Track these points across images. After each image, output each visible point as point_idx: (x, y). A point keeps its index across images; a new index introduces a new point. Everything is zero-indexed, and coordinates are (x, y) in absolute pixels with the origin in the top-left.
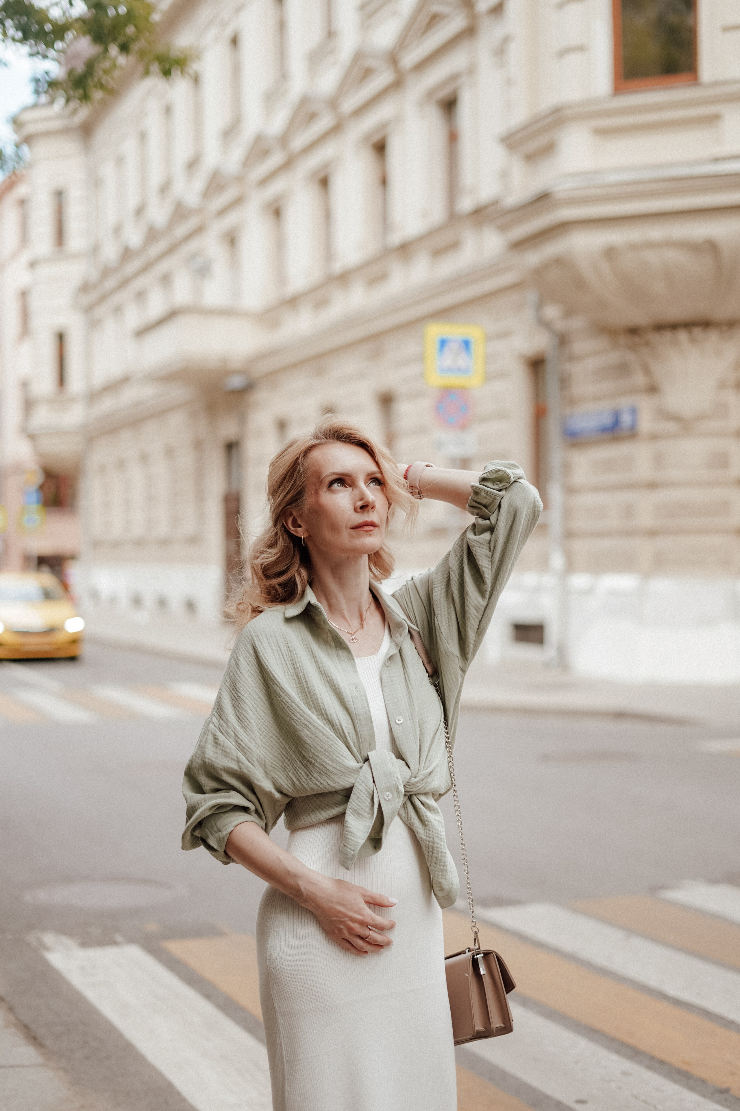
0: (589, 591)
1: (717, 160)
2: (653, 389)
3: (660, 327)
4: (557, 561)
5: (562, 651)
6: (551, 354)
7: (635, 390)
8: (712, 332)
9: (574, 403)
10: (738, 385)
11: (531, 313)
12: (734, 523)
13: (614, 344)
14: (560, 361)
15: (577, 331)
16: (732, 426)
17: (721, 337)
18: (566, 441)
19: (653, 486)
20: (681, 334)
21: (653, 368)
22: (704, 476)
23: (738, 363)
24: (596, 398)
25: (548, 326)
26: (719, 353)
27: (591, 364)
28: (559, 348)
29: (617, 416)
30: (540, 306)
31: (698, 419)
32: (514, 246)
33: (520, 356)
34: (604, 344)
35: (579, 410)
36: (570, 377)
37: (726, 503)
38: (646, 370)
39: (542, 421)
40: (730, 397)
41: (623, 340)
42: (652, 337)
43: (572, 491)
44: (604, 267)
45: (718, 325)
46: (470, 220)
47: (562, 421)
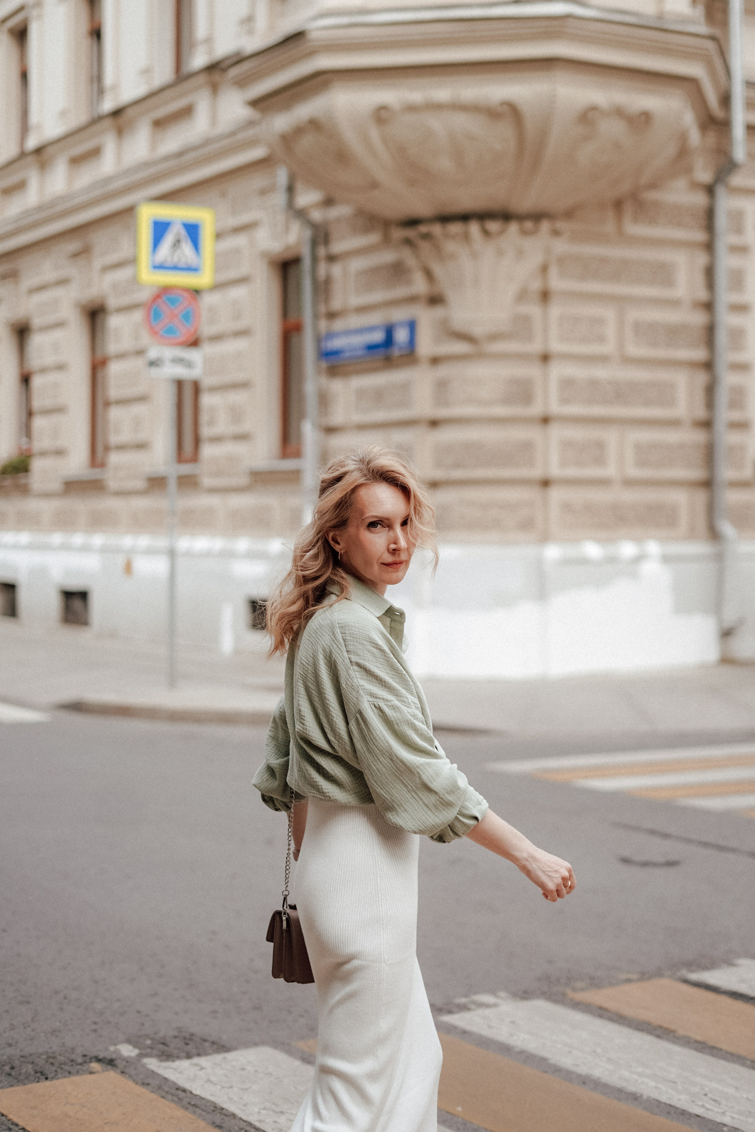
2: (435, 300)
3: (445, 219)
6: (306, 252)
7: (413, 299)
8: (513, 228)
9: (332, 316)
10: (545, 296)
11: (280, 198)
12: (537, 472)
13: (387, 240)
14: (315, 259)
15: (338, 220)
16: (536, 347)
17: (524, 233)
18: (324, 365)
19: (434, 423)
20: (474, 228)
21: (437, 269)
22: (500, 411)
23: (544, 269)
24: (362, 310)
25: (301, 214)
26: (520, 253)
27: (356, 265)
28: (314, 243)
29: (389, 331)
30: (291, 190)
31: (494, 337)
32: (255, 103)
33: (264, 255)
34: (374, 238)
35: (339, 325)
36: (328, 281)
37: (527, 446)
38: (429, 274)
39: (294, 340)
40: (534, 310)
41: (398, 234)
42: (437, 229)
43: (330, 430)
44: (374, 133)
45: (520, 218)
46: (202, 79)
47: (318, 340)
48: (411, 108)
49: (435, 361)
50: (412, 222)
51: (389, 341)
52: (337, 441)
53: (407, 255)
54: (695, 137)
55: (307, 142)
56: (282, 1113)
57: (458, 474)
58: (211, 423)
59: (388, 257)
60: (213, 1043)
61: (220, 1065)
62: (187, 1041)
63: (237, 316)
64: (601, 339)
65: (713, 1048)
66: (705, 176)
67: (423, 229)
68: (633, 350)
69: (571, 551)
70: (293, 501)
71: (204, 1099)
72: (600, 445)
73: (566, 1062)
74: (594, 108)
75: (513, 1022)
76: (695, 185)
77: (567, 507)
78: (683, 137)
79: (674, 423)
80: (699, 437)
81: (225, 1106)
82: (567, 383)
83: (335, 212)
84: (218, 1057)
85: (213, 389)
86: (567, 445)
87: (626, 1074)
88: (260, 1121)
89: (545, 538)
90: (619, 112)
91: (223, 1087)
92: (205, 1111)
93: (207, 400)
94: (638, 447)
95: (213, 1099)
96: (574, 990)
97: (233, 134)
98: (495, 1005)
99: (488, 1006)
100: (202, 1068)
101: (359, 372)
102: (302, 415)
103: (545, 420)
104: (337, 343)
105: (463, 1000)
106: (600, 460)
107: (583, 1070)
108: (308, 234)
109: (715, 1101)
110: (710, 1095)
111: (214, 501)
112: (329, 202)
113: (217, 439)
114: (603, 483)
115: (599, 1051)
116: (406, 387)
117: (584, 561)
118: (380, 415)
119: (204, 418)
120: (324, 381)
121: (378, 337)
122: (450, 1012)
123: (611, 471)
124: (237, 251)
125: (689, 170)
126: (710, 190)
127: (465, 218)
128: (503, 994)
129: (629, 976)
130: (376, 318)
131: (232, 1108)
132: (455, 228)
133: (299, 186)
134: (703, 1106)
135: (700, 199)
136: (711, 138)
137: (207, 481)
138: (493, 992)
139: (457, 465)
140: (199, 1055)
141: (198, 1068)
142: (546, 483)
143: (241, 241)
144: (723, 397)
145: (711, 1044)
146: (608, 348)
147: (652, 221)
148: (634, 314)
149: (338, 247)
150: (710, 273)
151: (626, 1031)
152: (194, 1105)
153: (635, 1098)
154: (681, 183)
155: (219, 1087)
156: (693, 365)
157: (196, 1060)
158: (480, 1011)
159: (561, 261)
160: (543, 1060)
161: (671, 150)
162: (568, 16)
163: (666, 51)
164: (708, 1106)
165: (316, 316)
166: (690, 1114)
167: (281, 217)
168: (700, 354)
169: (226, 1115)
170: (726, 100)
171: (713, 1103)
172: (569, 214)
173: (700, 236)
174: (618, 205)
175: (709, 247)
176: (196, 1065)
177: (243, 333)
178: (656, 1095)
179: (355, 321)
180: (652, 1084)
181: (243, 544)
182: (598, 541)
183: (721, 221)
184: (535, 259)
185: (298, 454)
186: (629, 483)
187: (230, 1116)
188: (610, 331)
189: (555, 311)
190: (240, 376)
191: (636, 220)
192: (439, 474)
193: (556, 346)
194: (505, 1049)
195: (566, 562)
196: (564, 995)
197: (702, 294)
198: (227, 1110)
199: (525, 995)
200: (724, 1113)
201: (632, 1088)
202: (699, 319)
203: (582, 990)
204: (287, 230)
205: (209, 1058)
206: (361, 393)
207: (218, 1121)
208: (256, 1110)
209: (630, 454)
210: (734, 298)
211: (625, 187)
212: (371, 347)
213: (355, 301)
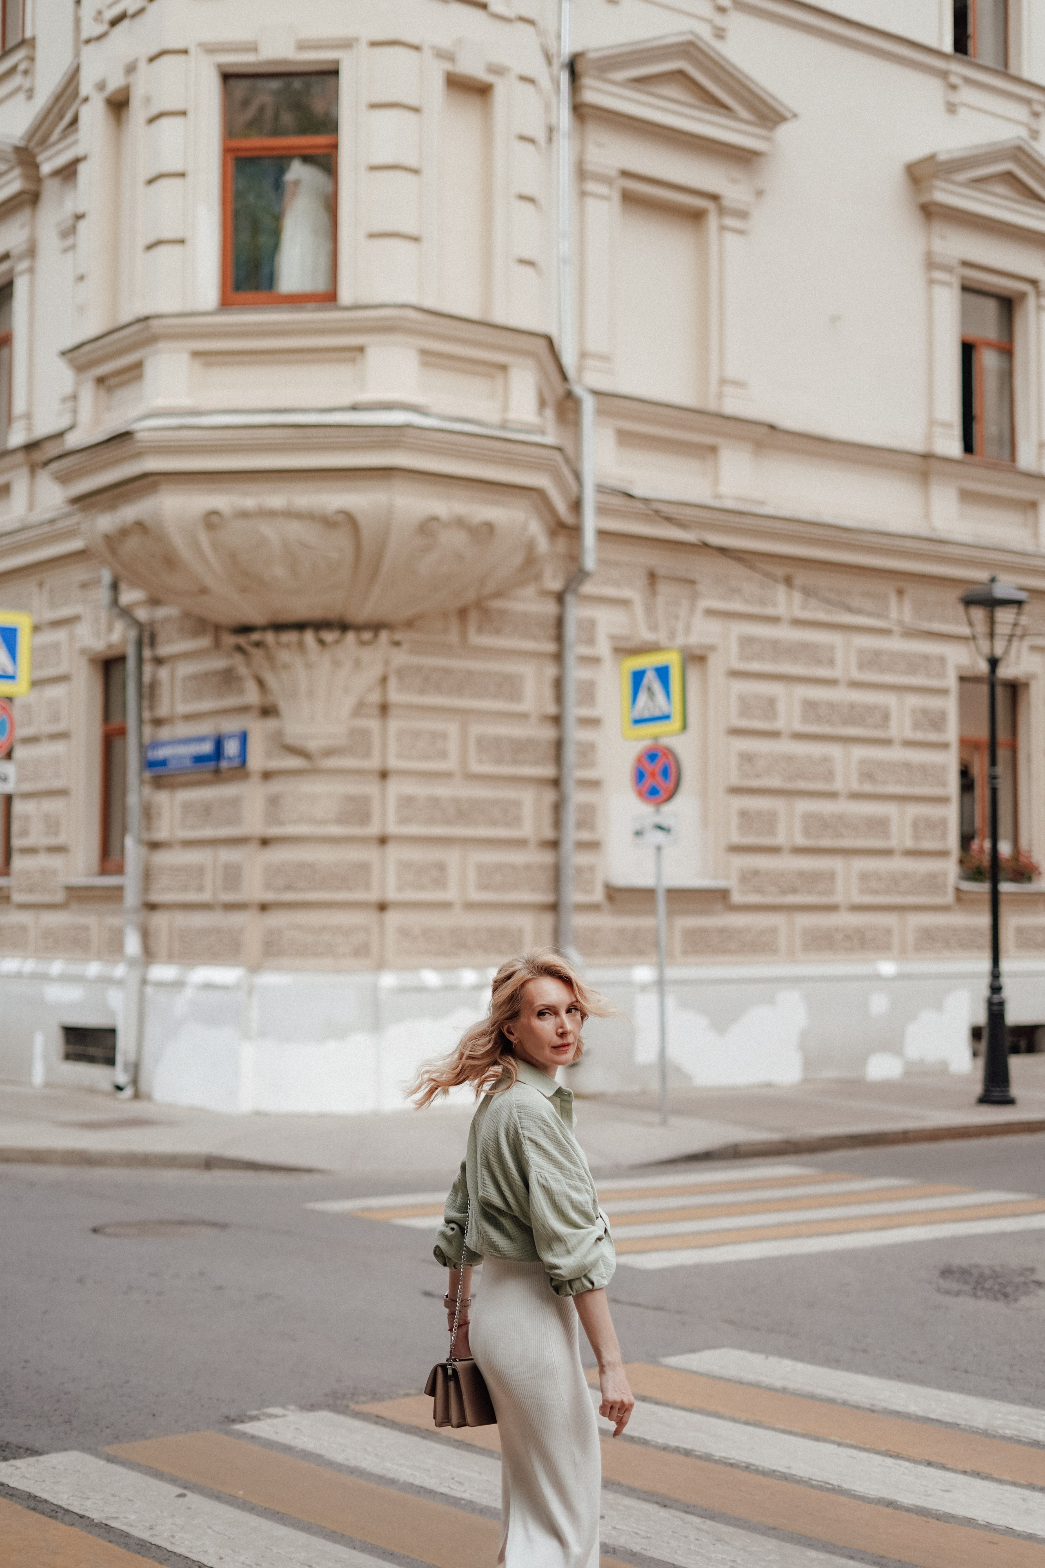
0: (178, 985)
1: (354, 408)
2: (268, 711)
3: (279, 627)
4: (132, 944)
5: (135, 1069)
6: (131, 652)
7: (244, 709)
8: (351, 637)
9: (158, 722)
10: (384, 709)
11: (103, 595)
12: (374, 896)
13: (217, 644)
14: (140, 660)
15: (167, 620)
16: (374, 763)
17: (363, 643)
18: (147, 775)
19: (265, 842)
20: (309, 637)
21: (270, 679)
22: (335, 830)
23: (384, 680)
24: (188, 718)
25: (125, 613)
26: (358, 664)
27: (185, 669)
28: (140, 644)
29: (219, 744)
30: (115, 587)
31: (329, 752)
32: (77, 500)
33: (83, 651)
34: (204, 642)
35: (165, 733)
36: (154, 685)
37: (364, 867)
38: (261, 683)
39: (117, 743)
40: (373, 724)
41: (230, 640)
42: (270, 637)
43: (155, 846)
44: (204, 539)
45: (358, 628)
46: (20, 457)
47: (142, 747)
48: (244, 514)
49: (267, 775)
50: (245, 629)
51: (218, 752)
52: (162, 858)
53: (238, 660)
54: (543, 544)
55: (132, 543)
56: (88, 1498)
57: (289, 897)
58: (25, 833)
59: (219, 663)
60: (27, 1449)
61: (34, 1466)
62: (4, 1449)
63: (55, 718)
64: (443, 755)
65: (469, 1445)
66: (555, 585)
67: (256, 636)
68: (476, 767)
69: (408, 979)
70: (114, 921)
71: (20, 1490)
72: (441, 867)
73: (339, 1458)
74: (435, 519)
75: (297, 1429)
76: (544, 593)
77: (404, 932)
78: (531, 546)
79: (520, 843)
80: (546, 858)
81: (38, 1494)
82: (407, 801)
83: (161, 612)
84: (32, 1460)
85: (28, 796)
86: (405, 866)
87: (388, 1465)
88: (69, 1505)
89: (381, 966)
90: (460, 522)
91: (37, 1481)
92: (21, 1499)
93: (18, 807)
94: (480, 868)
95: (28, 1490)
96: (357, 1402)
97: (52, 521)
98: (284, 1416)
99: (276, 1416)
100: (17, 1468)
101: (186, 785)
102: (124, 830)
103: (383, 841)
104: (162, 753)
105: (254, 1413)
106: (440, 883)
107: (352, 1463)
108: (133, 634)
109: (460, 1483)
110: (456, 1479)
111: (25, 918)
112: (154, 602)
113: (31, 851)
114: (446, 906)
115: (369, 1449)
116: (235, 802)
117: (422, 989)
118: (208, 833)
119: (15, 827)
120: (147, 790)
121: (207, 748)
122: (242, 1422)
123: (451, 894)
124: (56, 646)
125: (538, 577)
126: (560, 598)
127: (300, 626)
128: (292, 1407)
129: (408, 1391)
130: (206, 728)
131: (44, 1496)
132: (290, 637)
133: (123, 586)
134: (449, 1487)
135: (550, 608)
136: (562, 544)
137: (18, 897)
138: (284, 1407)
139: (289, 888)
140: (14, 1458)
141: (14, 1468)
142: (382, 907)
143: (60, 635)
144: (571, 816)
145: (468, 1441)
146: (450, 764)
147: (498, 632)
148: (476, 729)
149: (163, 650)
150: (559, 684)
151: (396, 1433)
152: (11, 1495)
153: (393, 1482)
154: (530, 591)
155: (32, 1481)
156: (540, 781)
157: (12, 1462)
158: (269, 1421)
159: (401, 673)
160: (320, 1456)
161: (518, 559)
162: (408, 426)
163: (510, 462)
164: (453, 1486)
165: (141, 722)
166: (436, 1493)
167: (103, 615)
168: (548, 771)
169: (38, 1501)
170: (577, 506)
171: (458, 1484)
172: (410, 624)
173: (550, 647)
174: (463, 613)
175: (559, 657)
176: (12, 1466)
177: (63, 736)
178: (411, 1480)
179: (183, 730)
180: (409, 1471)
181: (57, 967)
182: (435, 968)
183: (571, 631)
184: (376, 671)
185: (120, 870)
186: (470, 906)
187: (43, 1502)
188: (453, 747)
189: (394, 725)
190: (56, 784)
191: (480, 630)
192: (270, 896)
193: (393, 763)
194: (287, 1449)
195: (403, 990)
196: (347, 1406)
197: (551, 709)
198: (40, 1498)
199: (312, 1407)
200: (465, 1491)
201: (391, 1475)
202: (548, 733)
203: (364, 1403)
204: (110, 629)
205: (22, 1460)
206: (187, 807)
207: (32, 1505)
208: (66, 1496)
209: (472, 875)
210: (585, 712)
211: (470, 596)
212: (199, 759)
213: (182, 708)
